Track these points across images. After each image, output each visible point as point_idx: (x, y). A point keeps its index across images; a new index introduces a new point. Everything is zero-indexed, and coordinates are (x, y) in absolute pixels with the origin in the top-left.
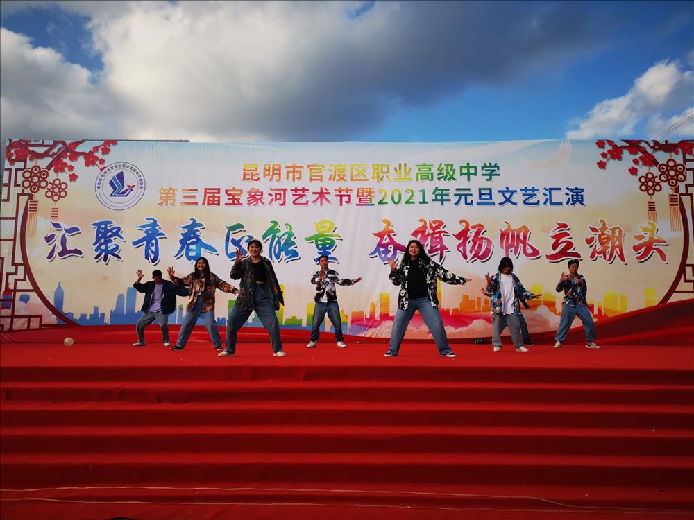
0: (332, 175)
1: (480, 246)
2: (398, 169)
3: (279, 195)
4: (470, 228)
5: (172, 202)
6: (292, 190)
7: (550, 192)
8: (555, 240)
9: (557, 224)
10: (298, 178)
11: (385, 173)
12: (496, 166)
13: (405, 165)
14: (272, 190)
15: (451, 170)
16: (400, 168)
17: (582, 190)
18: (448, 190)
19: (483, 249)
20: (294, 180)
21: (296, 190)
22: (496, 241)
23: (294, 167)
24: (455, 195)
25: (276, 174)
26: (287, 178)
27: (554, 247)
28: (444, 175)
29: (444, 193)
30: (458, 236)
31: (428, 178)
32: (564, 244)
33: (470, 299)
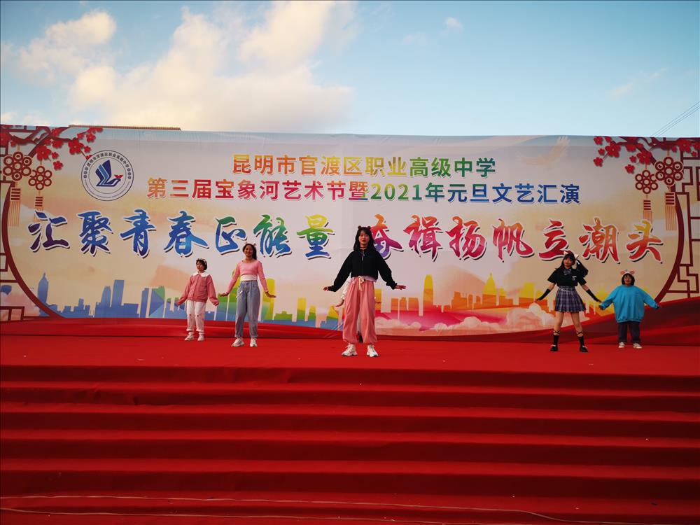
0: (324, 168)
1: (473, 243)
2: (392, 163)
3: (271, 188)
4: (463, 225)
5: (162, 193)
6: (284, 184)
7: (545, 189)
8: (548, 238)
9: (551, 222)
10: (290, 171)
11: (379, 166)
12: (491, 161)
13: (400, 159)
14: (264, 183)
15: (446, 165)
16: (394, 162)
17: (578, 187)
18: (442, 186)
19: (476, 247)
20: (286, 173)
21: (288, 183)
22: (489, 239)
23: (286, 159)
24: (449, 191)
25: (268, 166)
26: (279, 171)
27: (548, 245)
28: (439, 170)
29: (438, 188)
30: (451, 233)
31: (422, 173)
32: (557, 243)
33: (462, 296)
